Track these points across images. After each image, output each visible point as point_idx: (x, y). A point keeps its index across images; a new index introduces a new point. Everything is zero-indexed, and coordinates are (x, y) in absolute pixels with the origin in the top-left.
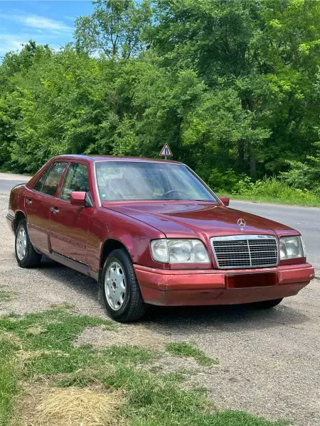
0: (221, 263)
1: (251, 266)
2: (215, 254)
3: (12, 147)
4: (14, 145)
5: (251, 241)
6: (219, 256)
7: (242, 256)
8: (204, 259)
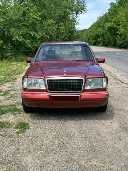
0: (50, 90)
1: (65, 91)
2: (47, 85)
3: (117, 38)
4: (118, 37)
5: (67, 80)
6: (49, 86)
7: (61, 86)
8: (43, 87)
